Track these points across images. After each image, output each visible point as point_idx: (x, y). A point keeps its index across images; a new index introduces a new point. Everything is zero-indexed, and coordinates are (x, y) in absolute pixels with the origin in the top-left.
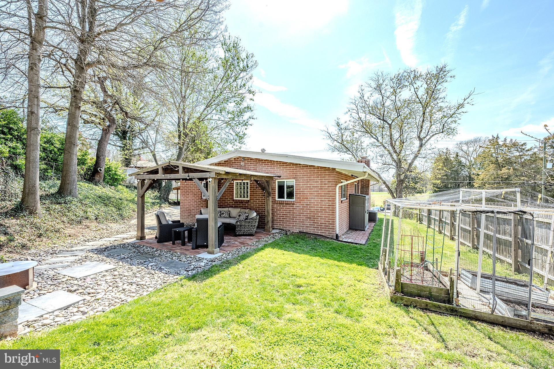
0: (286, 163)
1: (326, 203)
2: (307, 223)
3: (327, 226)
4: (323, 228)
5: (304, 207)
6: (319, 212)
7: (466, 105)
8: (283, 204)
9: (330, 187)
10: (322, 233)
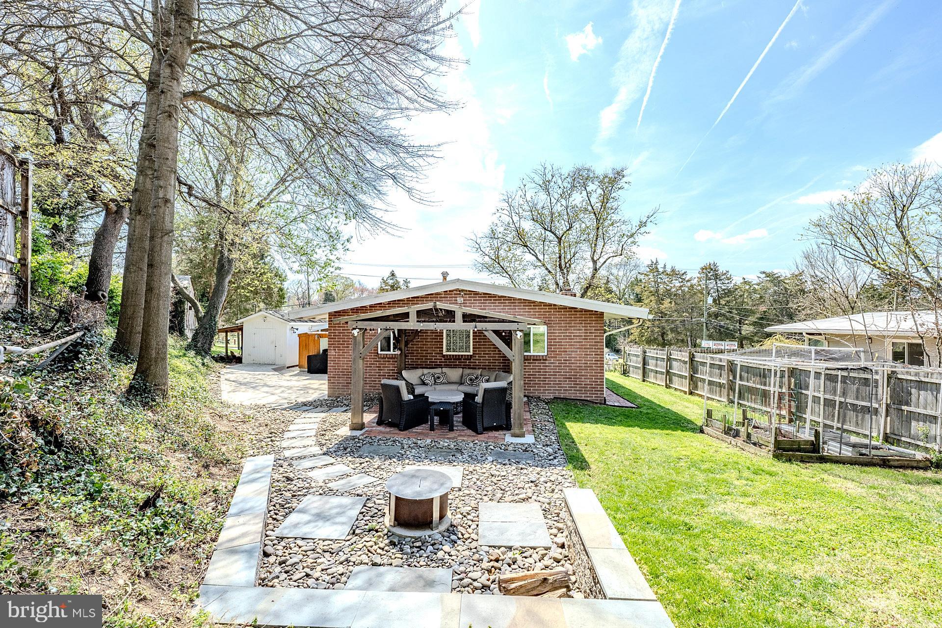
0: (534, 302)
1: (592, 358)
2: (566, 385)
3: (594, 388)
4: (588, 391)
5: (562, 363)
6: (583, 370)
7: (648, 224)
8: (530, 360)
9: (598, 336)
10: (587, 397)
